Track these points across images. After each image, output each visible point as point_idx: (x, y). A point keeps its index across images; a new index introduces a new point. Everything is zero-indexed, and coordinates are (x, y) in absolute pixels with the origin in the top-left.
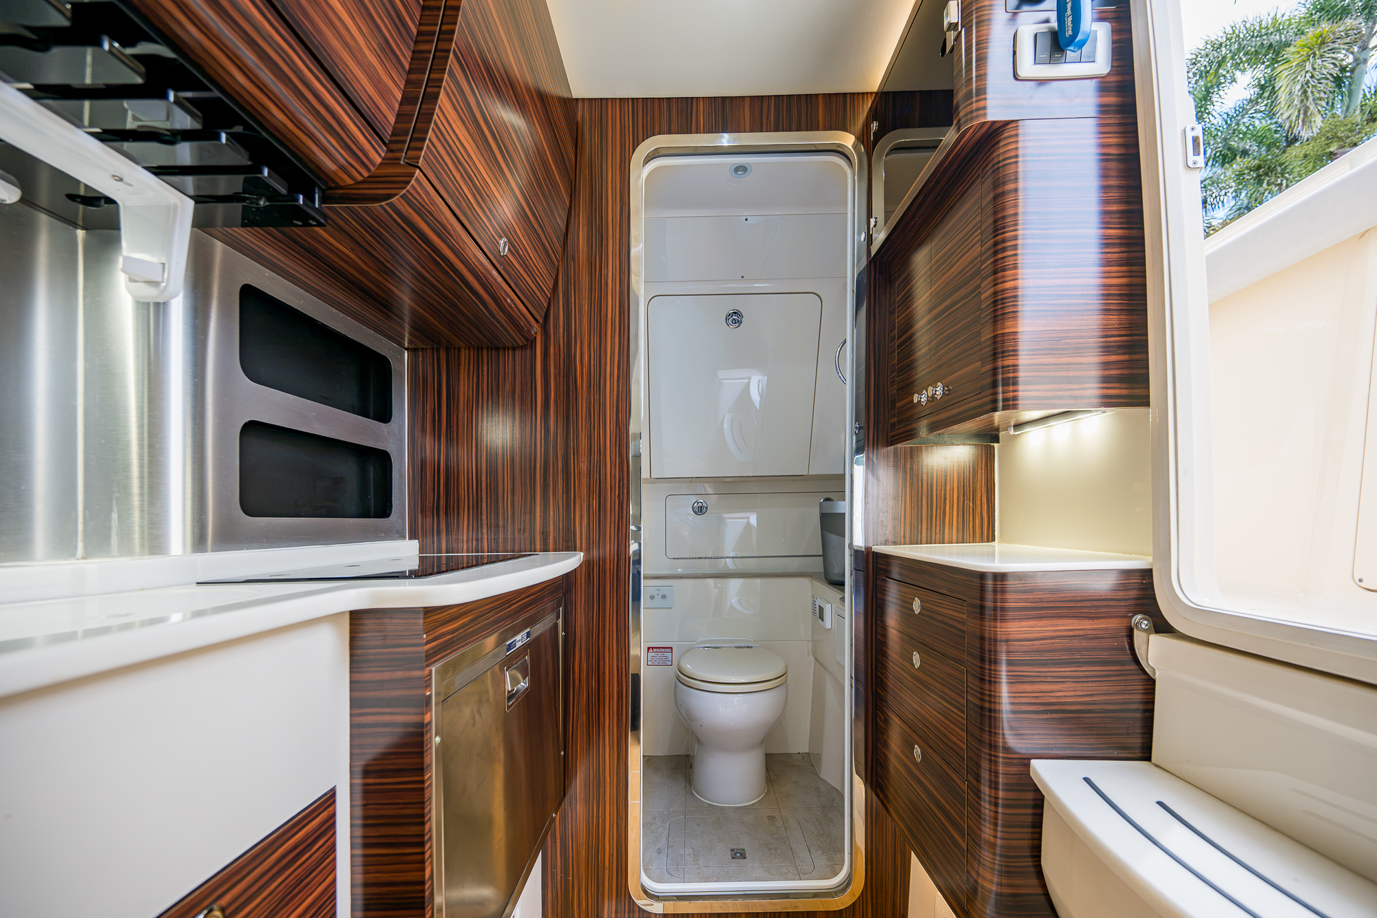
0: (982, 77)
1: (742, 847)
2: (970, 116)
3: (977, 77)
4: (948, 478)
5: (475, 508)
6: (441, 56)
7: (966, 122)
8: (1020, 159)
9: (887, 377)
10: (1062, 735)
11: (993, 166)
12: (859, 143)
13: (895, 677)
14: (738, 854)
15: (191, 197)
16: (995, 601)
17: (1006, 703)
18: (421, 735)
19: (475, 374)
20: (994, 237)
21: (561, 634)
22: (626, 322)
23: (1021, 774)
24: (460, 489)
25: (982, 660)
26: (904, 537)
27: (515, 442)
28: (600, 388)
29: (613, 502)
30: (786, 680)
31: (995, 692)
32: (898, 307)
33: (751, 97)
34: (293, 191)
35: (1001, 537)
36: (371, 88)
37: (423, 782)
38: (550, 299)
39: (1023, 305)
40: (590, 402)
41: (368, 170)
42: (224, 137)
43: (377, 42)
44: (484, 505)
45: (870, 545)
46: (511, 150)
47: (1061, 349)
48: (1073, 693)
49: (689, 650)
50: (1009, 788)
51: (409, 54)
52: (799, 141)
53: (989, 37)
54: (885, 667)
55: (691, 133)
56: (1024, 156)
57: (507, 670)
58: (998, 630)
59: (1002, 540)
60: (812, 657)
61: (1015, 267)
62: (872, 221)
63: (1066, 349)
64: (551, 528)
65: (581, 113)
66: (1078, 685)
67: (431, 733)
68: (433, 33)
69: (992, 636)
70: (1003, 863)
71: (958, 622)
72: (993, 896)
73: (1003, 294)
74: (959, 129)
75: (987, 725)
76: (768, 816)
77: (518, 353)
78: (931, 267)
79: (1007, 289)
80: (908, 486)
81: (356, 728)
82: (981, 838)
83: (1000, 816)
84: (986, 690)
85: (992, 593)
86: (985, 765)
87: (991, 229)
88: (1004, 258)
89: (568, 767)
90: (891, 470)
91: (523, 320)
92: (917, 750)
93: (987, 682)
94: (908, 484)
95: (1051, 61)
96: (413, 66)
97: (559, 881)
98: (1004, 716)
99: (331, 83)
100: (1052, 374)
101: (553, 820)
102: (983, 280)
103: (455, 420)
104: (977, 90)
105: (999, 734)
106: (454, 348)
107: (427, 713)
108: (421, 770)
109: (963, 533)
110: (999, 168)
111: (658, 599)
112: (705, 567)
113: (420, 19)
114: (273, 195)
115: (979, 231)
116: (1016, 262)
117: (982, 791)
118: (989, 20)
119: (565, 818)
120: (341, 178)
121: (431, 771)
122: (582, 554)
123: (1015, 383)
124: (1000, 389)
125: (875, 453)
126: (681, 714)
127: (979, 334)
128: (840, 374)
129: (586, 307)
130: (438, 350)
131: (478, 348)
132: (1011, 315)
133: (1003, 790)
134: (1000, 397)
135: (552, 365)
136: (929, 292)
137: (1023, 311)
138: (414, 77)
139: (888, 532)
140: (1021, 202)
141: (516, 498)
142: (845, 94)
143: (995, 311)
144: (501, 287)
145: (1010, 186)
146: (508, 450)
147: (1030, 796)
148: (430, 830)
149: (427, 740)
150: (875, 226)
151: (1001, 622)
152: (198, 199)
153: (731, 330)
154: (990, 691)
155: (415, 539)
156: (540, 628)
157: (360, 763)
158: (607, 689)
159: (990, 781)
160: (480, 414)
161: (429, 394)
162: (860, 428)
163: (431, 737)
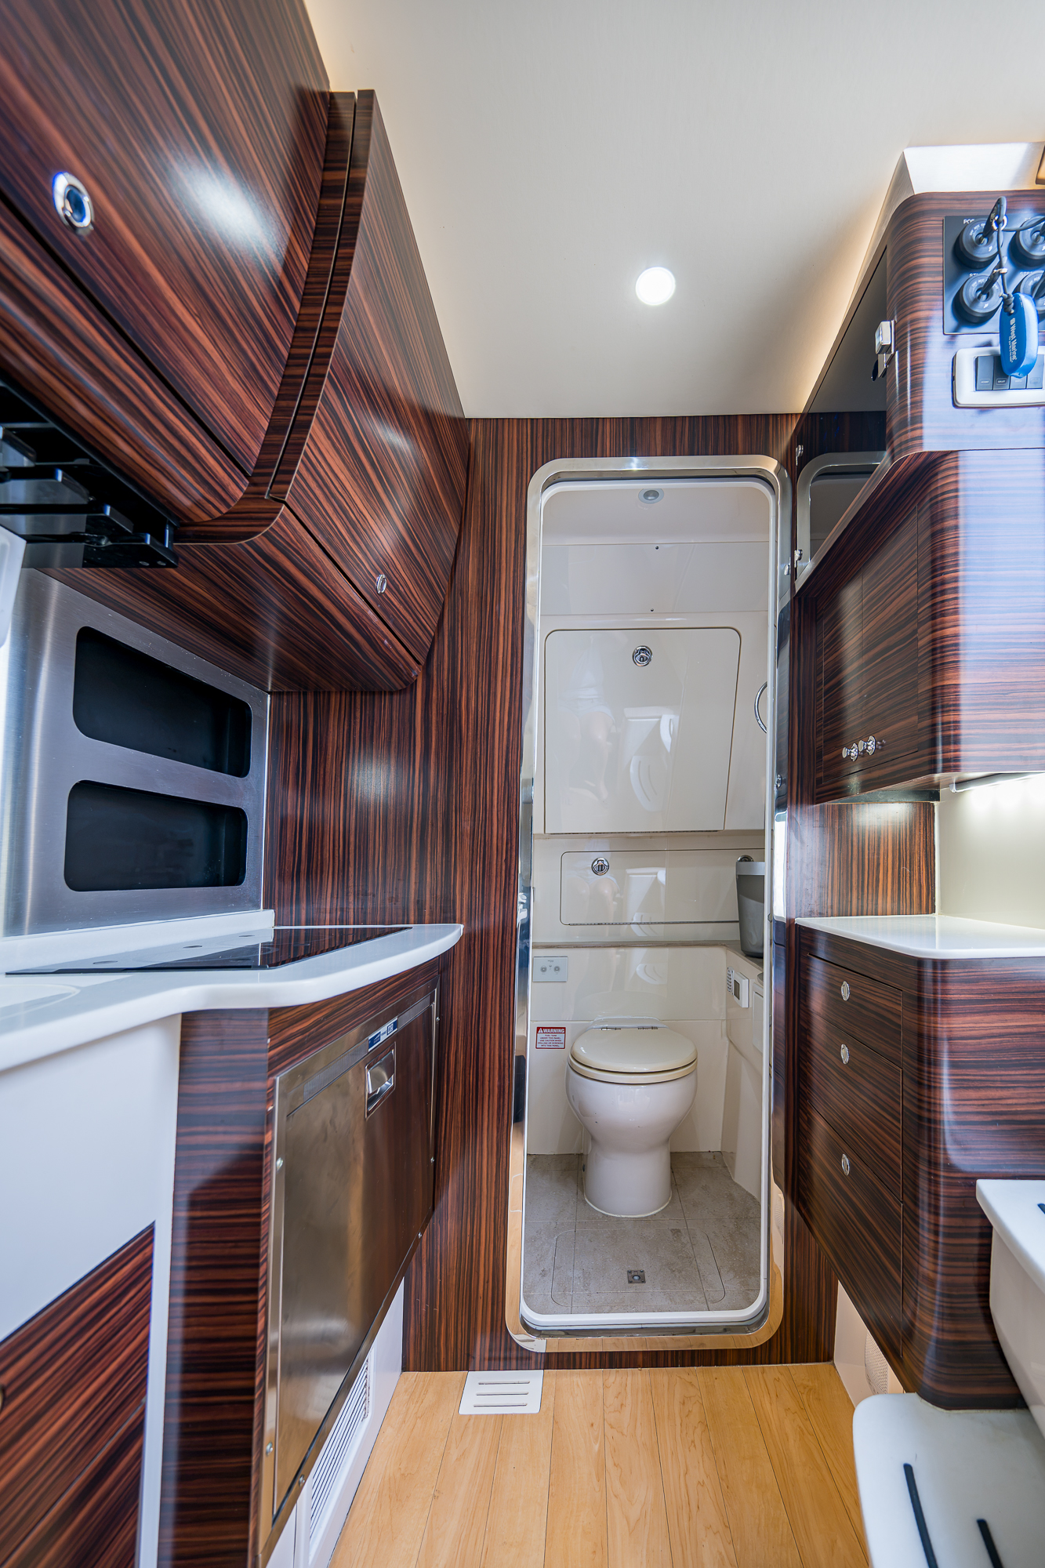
0: (917, 404)
1: (642, 1269)
2: (906, 445)
3: (911, 404)
4: (882, 837)
5: (341, 874)
6: (316, 381)
7: (900, 452)
8: (960, 493)
9: (813, 726)
10: (1013, 1150)
11: (931, 500)
12: (782, 469)
13: (820, 1073)
14: (637, 1277)
15: (22, 536)
16: (935, 993)
17: (948, 1113)
18: (260, 1158)
19: (346, 719)
20: (933, 578)
21: (435, 1019)
22: (519, 665)
23: (966, 1197)
24: (325, 852)
25: (920, 1060)
26: (832, 908)
27: (389, 799)
28: (488, 736)
29: (499, 867)
30: (696, 1069)
31: (935, 1099)
32: (825, 649)
33: (664, 418)
34: (140, 530)
35: (941, 908)
36: (234, 417)
37: (259, 1215)
38: (433, 638)
39: (965, 654)
40: (476, 753)
41: (228, 505)
42: (60, 474)
43: (241, 367)
44: (351, 869)
45: (793, 916)
46: (393, 479)
47: (1008, 704)
48: (1025, 1101)
49: (585, 1031)
50: (952, 1213)
51: (278, 380)
52: (718, 465)
53: (925, 361)
54: (809, 1060)
55: (596, 457)
56: (965, 489)
57: (369, 1068)
58: (939, 1026)
59: (944, 911)
60: (726, 1039)
61: (956, 612)
62: (797, 554)
63: (1012, 704)
64: (428, 896)
65: (475, 435)
66: (1030, 1091)
67: (272, 1156)
68: (306, 357)
69: (932, 1033)
70: (945, 1304)
71: (892, 1013)
72: (932, 1344)
73: (942, 642)
74: (893, 459)
75: (926, 1138)
76: (672, 1230)
77: (396, 698)
78: (862, 608)
79: (947, 636)
80: (836, 849)
81: (182, 1149)
82: (918, 1273)
83: (941, 1246)
84: (924, 1096)
85: (931, 983)
86: (923, 1184)
87: (928, 569)
88: (943, 601)
89: (439, 1177)
90: (817, 831)
91: (403, 662)
92: (845, 1161)
93: (926, 1087)
94: (836, 846)
95: (994, 387)
96: (281, 393)
97: (424, 1313)
98: (947, 1127)
99: (188, 414)
100: (998, 731)
101: (419, 1241)
102: (920, 624)
103: (322, 773)
104: (912, 418)
105: (940, 1149)
106: (324, 692)
107: (267, 1132)
108: (257, 1200)
109: (899, 903)
110: (937, 503)
111: (551, 973)
112: (606, 934)
113: (293, 341)
114: (115, 533)
115: (915, 571)
116: (957, 606)
117: (921, 1216)
118: (925, 343)
119: (433, 1239)
120: (196, 515)
121: (270, 1201)
122: (462, 926)
123: (957, 741)
124: (940, 748)
125: (799, 811)
126: (572, 1106)
127: (915, 685)
128: (760, 721)
129: (474, 647)
130: (305, 694)
131: (351, 693)
132: (951, 665)
133: (945, 1216)
134: (940, 757)
135: (434, 712)
136: (860, 635)
137: (965, 661)
138: (283, 403)
139: (813, 902)
140: (961, 540)
141: (388, 863)
142: (767, 416)
143: (934, 660)
144: (378, 628)
145: (950, 523)
146: (381, 808)
147: (977, 1222)
148: (266, 1273)
149: (266, 1165)
150: (800, 559)
151: (942, 1017)
152: (30, 539)
153: (639, 669)
154: (930, 1097)
155: (271, 909)
156: (409, 1017)
157: (185, 1192)
158: (487, 1083)
159: (930, 1205)
160: (350, 767)
161: (293, 744)
162: (782, 782)
163: (271, 1161)
